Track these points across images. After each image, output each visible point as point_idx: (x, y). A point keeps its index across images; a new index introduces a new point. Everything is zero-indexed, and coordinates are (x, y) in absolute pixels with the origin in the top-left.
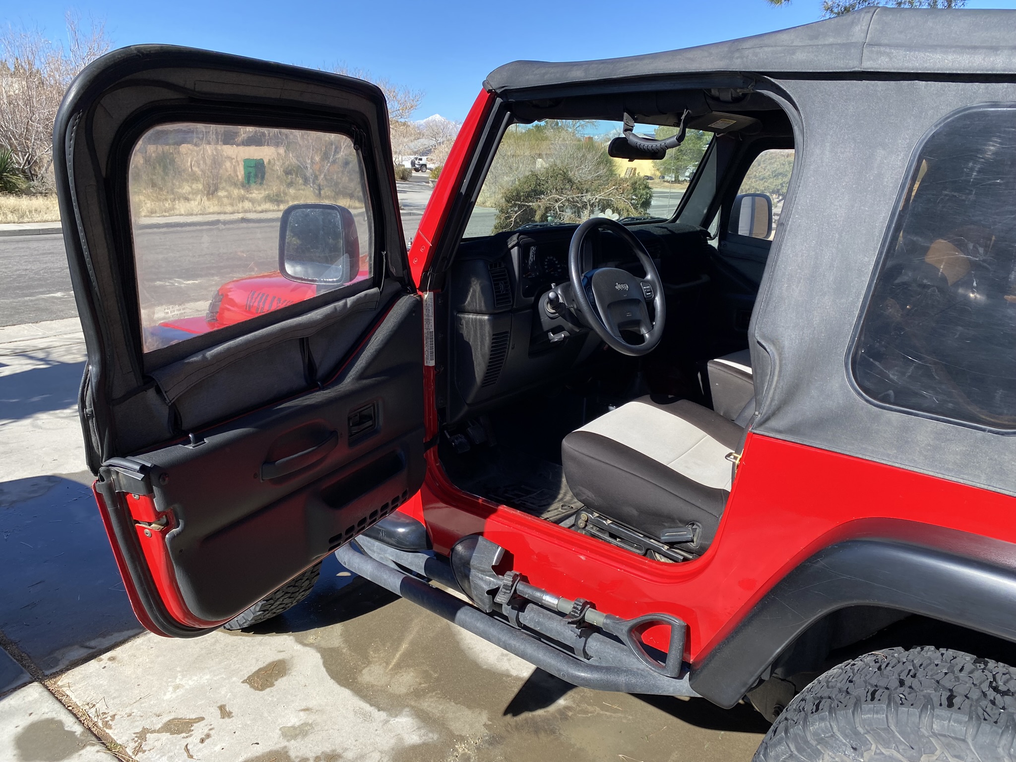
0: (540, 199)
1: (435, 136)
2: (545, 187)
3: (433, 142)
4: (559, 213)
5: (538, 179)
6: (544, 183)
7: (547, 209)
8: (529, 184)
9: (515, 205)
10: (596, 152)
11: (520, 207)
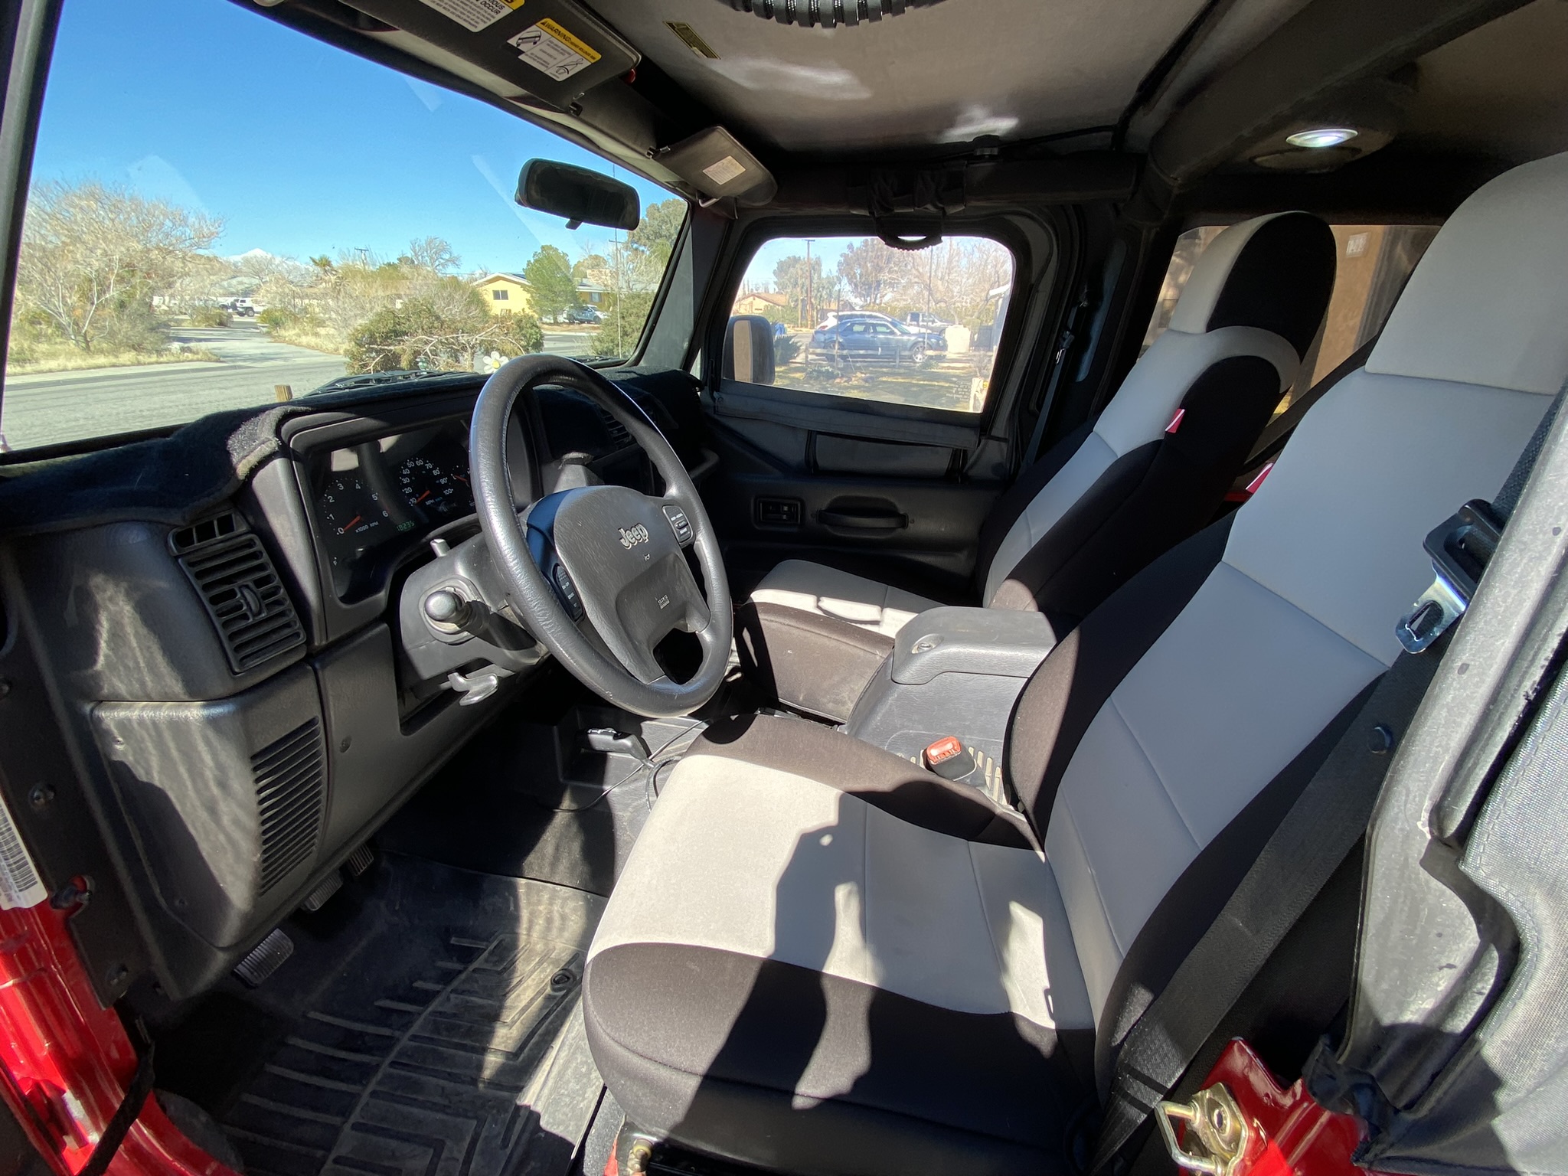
0: (403, 341)
1: (257, 274)
2: (406, 326)
3: (256, 281)
4: (432, 357)
5: (395, 316)
6: (403, 321)
7: (416, 353)
8: (385, 323)
9: (370, 350)
10: (464, 292)
11: (378, 352)
